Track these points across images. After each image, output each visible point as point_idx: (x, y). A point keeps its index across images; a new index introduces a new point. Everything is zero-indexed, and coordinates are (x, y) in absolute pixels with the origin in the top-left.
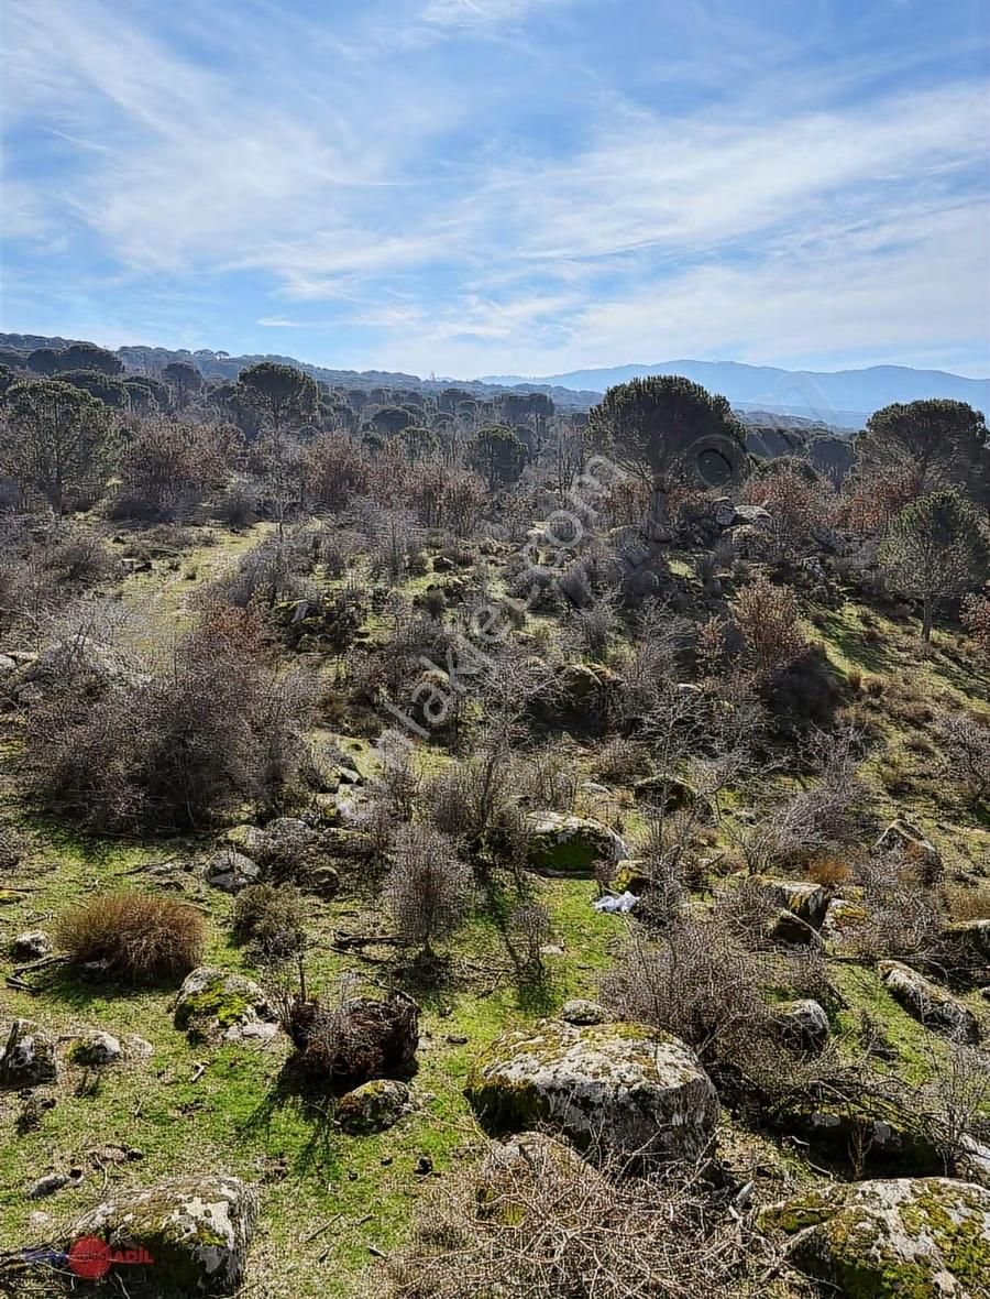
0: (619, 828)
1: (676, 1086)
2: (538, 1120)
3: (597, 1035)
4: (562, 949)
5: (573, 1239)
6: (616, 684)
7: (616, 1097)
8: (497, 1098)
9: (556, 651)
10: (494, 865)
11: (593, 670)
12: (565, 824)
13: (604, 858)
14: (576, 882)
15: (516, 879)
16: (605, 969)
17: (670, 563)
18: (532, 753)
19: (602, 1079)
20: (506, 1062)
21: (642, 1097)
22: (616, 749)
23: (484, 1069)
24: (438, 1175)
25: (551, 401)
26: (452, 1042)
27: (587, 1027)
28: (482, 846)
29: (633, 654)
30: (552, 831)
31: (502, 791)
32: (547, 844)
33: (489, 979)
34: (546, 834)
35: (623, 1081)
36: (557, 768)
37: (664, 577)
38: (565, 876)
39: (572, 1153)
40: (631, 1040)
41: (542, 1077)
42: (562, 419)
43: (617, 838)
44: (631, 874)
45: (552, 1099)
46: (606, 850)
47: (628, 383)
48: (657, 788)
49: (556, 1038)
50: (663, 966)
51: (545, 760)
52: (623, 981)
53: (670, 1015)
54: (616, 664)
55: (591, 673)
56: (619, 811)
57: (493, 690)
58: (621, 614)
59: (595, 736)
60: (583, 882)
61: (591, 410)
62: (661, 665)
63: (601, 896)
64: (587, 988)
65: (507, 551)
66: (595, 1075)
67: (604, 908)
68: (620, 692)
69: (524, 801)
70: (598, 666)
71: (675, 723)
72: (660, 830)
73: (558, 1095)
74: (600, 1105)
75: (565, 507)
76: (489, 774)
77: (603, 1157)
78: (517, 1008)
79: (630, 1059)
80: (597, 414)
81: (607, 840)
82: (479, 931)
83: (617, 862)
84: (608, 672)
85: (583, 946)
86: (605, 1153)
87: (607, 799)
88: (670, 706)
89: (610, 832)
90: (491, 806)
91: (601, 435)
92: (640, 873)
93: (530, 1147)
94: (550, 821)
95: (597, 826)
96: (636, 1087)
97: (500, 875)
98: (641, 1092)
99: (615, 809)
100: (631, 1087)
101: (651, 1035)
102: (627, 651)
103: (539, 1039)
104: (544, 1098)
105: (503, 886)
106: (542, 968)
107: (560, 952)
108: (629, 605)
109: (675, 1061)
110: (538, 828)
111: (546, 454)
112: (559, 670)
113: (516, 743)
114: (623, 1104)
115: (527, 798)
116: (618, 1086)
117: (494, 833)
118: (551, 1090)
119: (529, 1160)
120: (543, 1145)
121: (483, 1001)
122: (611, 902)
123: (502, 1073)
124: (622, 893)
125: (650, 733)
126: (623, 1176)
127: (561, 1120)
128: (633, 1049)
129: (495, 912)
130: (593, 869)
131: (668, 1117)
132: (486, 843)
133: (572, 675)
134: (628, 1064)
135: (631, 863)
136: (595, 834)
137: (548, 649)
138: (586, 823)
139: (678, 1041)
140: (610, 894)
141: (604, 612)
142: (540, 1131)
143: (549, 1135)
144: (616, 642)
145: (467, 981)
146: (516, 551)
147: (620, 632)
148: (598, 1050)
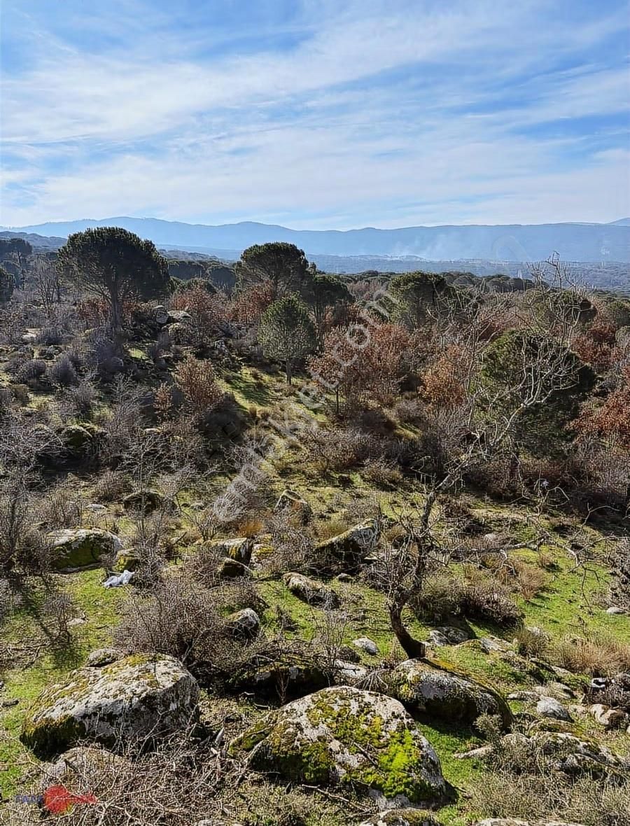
0: (116, 531)
1: (170, 686)
2: (77, 739)
3: (113, 670)
4: (84, 619)
5: (109, 807)
6: (102, 435)
7: (131, 706)
8: (45, 733)
9: (55, 418)
10: (26, 575)
11: (85, 428)
12: (76, 535)
13: (107, 552)
14: (89, 572)
15: (44, 580)
16: (116, 624)
17: (130, 350)
18: (46, 491)
19: (119, 698)
20: (50, 708)
21: (149, 701)
22: (107, 478)
23: (34, 717)
24: (7, 801)
25: (28, 244)
26: (7, 706)
27: (106, 667)
28: (14, 564)
29: (112, 413)
30: (67, 543)
31: (26, 522)
32: (64, 551)
33: (30, 654)
34: (63, 545)
35: (134, 694)
36: (66, 499)
37: (127, 360)
38: (80, 570)
39: (105, 753)
40: (137, 666)
41: (77, 709)
42: (38, 256)
43: (115, 537)
44: (127, 559)
45: (86, 722)
46: (108, 547)
47: (83, 232)
48: (138, 499)
49: (85, 680)
50: (154, 614)
51: (55, 495)
52: (129, 629)
53: (162, 642)
54: (101, 421)
55: (83, 429)
56: (115, 519)
57: (8, 452)
58: (99, 387)
59: (91, 472)
60: (95, 571)
61: (59, 250)
62: (132, 418)
63: (108, 577)
64: (104, 640)
65: (7, 351)
66: (115, 696)
67: (111, 585)
68: (106, 440)
69: (43, 527)
70: (87, 425)
71: (145, 455)
72: (143, 526)
73: (90, 718)
74: (121, 715)
75: (49, 317)
76: (13, 512)
77: (125, 748)
78: (54, 669)
79: (138, 678)
80: (64, 253)
81: (108, 540)
82: (18, 623)
83: (116, 552)
84: (96, 428)
85: (99, 613)
86: (126, 744)
87: (106, 512)
88: (140, 444)
89: (109, 534)
90: (17, 534)
91: (68, 267)
92: (132, 556)
93: (73, 759)
94: (66, 536)
95: (100, 532)
96: (144, 695)
97: (31, 580)
98: (148, 697)
99: (112, 518)
100: (140, 696)
101: (150, 658)
102: (107, 412)
103: (73, 684)
104: (81, 723)
105: (34, 587)
106: (70, 636)
107: (83, 621)
108: (105, 381)
109: (168, 670)
110: (56, 542)
111: (29, 281)
112: (59, 431)
113: (32, 486)
114: (136, 709)
115: (45, 523)
116: (131, 698)
117: (23, 553)
118: (85, 716)
119: (73, 767)
120: (83, 755)
121: (27, 671)
122: (115, 580)
123: (47, 716)
124: (122, 572)
125: (129, 464)
126: (141, 756)
127: (94, 734)
128: (139, 671)
129: (30, 607)
130: (100, 561)
131: (167, 707)
132: (17, 561)
133: (69, 432)
134: (138, 682)
135: (126, 552)
136: (99, 538)
137: (50, 417)
138: (91, 532)
139: (168, 657)
140: (114, 575)
141: (87, 388)
142: (79, 746)
143: (86, 746)
144: (99, 407)
145: (13, 660)
146: (15, 350)
147: (101, 399)
148: (115, 679)
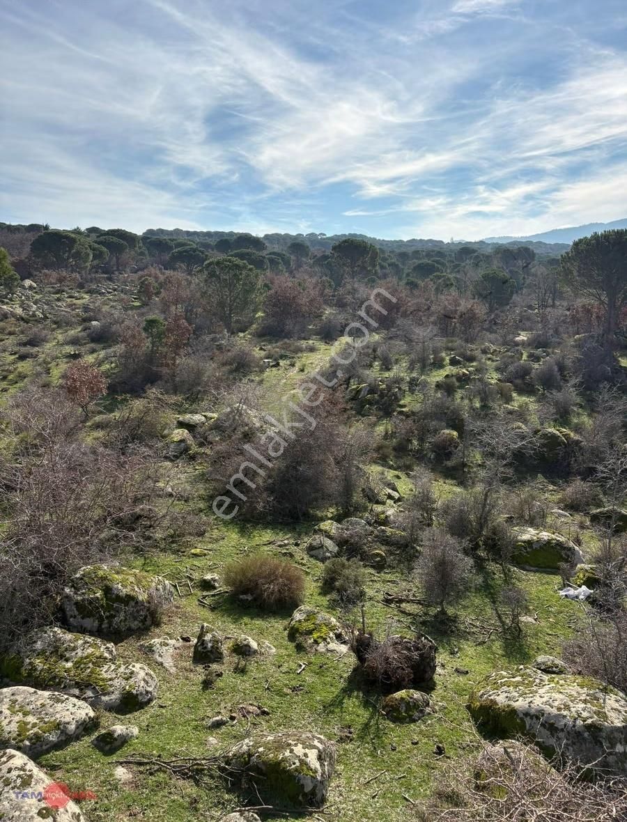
0: (578, 542)
1: (619, 725)
2: (517, 733)
3: (560, 681)
4: (535, 620)
5: (541, 815)
6: (577, 442)
7: (574, 726)
8: (489, 714)
9: (534, 419)
10: (488, 560)
11: (561, 433)
12: (538, 536)
13: (567, 561)
14: (546, 576)
15: (503, 570)
16: (565, 637)
17: (620, 359)
18: (515, 487)
19: (565, 713)
20: (495, 691)
21: (593, 729)
22: (577, 487)
23: (480, 694)
24: (448, 758)
25: (533, 251)
26: (458, 672)
27: (553, 676)
28: (480, 547)
29: (591, 422)
30: (529, 541)
31: (495, 512)
32: (525, 548)
33: (483, 634)
34: (524, 542)
35: (579, 716)
36: (533, 498)
37: (615, 369)
38: (537, 571)
39: (541, 758)
40: (586, 689)
41: (520, 704)
42: (540, 263)
43: (576, 548)
44: (587, 574)
45: (528, 721)
46: (568, 556)
47: (589, 236)
48: (608, 516)
49: (531, 679)
50: (611, 641)
51: (525, 492)
52: (580, 647)
53: (615, 675)
54: (578, 429)
55: (559, 434)
56: (579, 530)
57: (489, 444)
58: (580, 394)
59: (560, 477)
60: (552, 576)
61: (562, 256)
62: (613, 429)
63: (565, 587)
64: (553, 649)
65: (500, 351)
66: (559, 709)
67: (566, 595)
68: (581, 448)
69: (510, 519)
70: (564, 430)
71: (622, 471)
72: (610, 545)
73: (532, 718)
74: (562, 730)
75: (542, 321)
76: (486, 500)
77: (564, 765)
78: (503, 656)
79: (585, 701)
80: (566, 259)
81: (570, 549)
82: (477, 601)
83: (576, 565)
84: (572, 434)
85: (551, 620)
86: (565, 763)
87: (569, 521)
88: (618, 459)
89: (571, 544)
90: (486, 520)
91: (568, 272)
92: (593, 574)
93: (511, 750)
94: (529, 534)
95: (562, 539)
96: (589, 721)
97: (492, 567)
98: (592, 726)
99: (575, 528)
100: (585, 721)
101: (601, 687)
102: (586, 420)
103: (518, 679)
104: (522, 719)
105: (494, 574)
106: (520, 631)
107: (534, 622)
108: (589, 388)
109: (619, 708)
110: (519, 538)
111: (529, 286)
112: (536, 432)
113: (504, 480)
114: (579, 732)
115: (511, 517)
116: (576, 719)
117: (489, 539)
118: (527, 714)
119: (510, 758)
120: (520, 750)
121: (480, 648)
122: (572, 592)
123: (492, 697)
124: (580, 586)
125: (603, 478)
126: (578, 780)
127: (534, 736)
128: (587, 695)
129: (488, 590)
130: (558, 568)
131: (613, 746)
132: (483, 545)
133: (545, 436)
134: (583, 705)
135: (587, 567)
136: (559, 544)
137: (529, 418)
138: (554, 536)
139: (621, 694)
140: (571, 586)
141: (570, 393)
142: (518, 740)
143: (525, 744)
144: (578, 414)
145: (469, 633)
146: (506, 351)
147: (581, 406)
148: (561, 692)
